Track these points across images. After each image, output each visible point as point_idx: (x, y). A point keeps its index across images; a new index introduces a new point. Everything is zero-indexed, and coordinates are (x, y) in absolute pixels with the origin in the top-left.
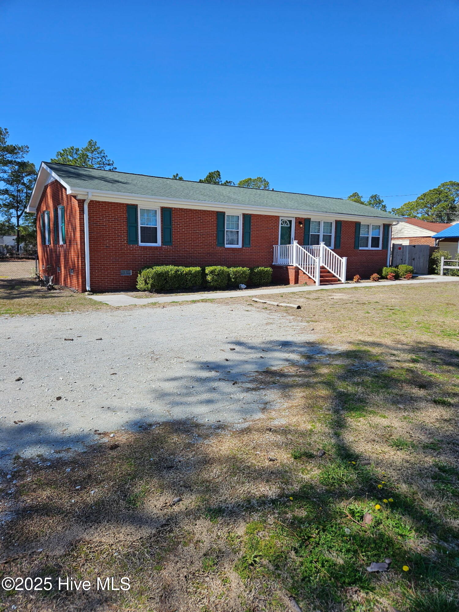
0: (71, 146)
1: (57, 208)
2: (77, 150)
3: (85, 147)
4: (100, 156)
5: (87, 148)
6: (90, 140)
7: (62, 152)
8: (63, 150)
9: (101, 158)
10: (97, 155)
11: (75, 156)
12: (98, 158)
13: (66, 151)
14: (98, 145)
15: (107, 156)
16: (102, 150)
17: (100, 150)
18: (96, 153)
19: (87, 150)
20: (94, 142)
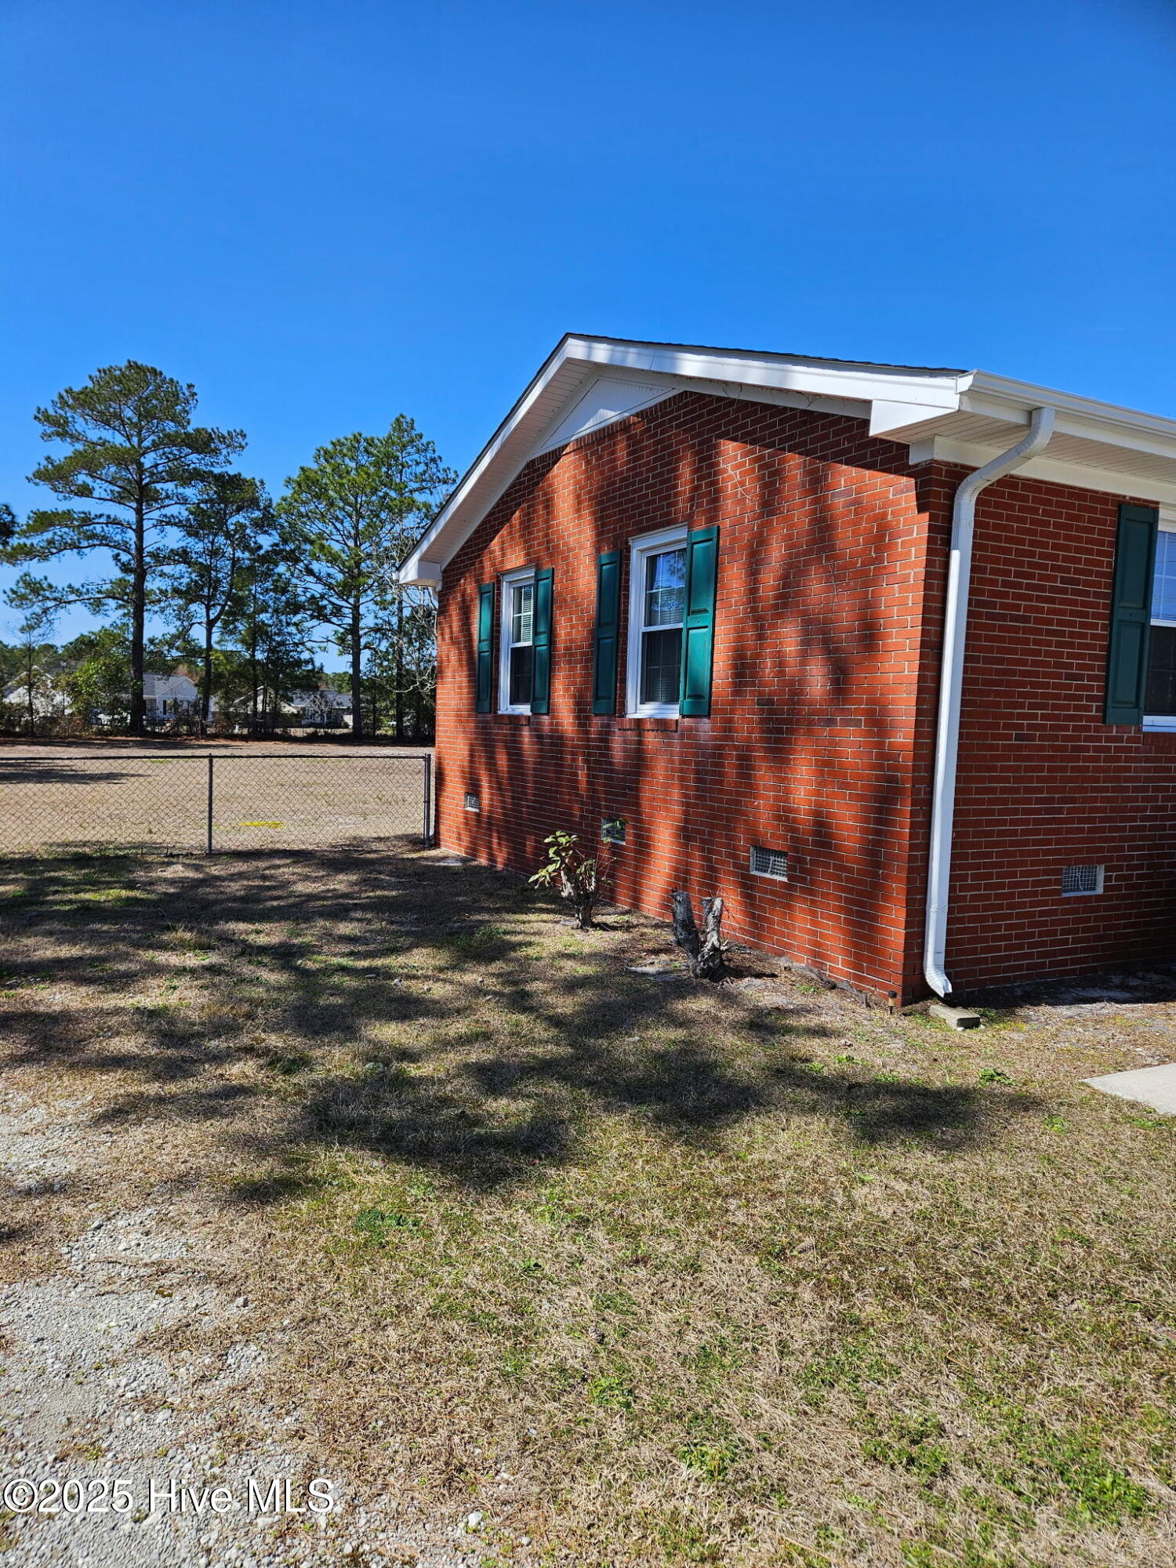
0: (356, 432)
1: (628, 550)
2: (370, 442)
3: (386, 435)
4: (422, 459)
5: (390, 437)
6: (398, 415)
7: (330, 448)
8: (333, 443)
9: (427, 465)
10: (416, 457)
11: (364, 459)
12: (418, 464)
13: (343, 444)
14: (418, 429)
15: (440, 458)
16: (428, 443)
17: (424, 441)
18: (412, 451)
19: (389, 441)
20: (408, 420)
